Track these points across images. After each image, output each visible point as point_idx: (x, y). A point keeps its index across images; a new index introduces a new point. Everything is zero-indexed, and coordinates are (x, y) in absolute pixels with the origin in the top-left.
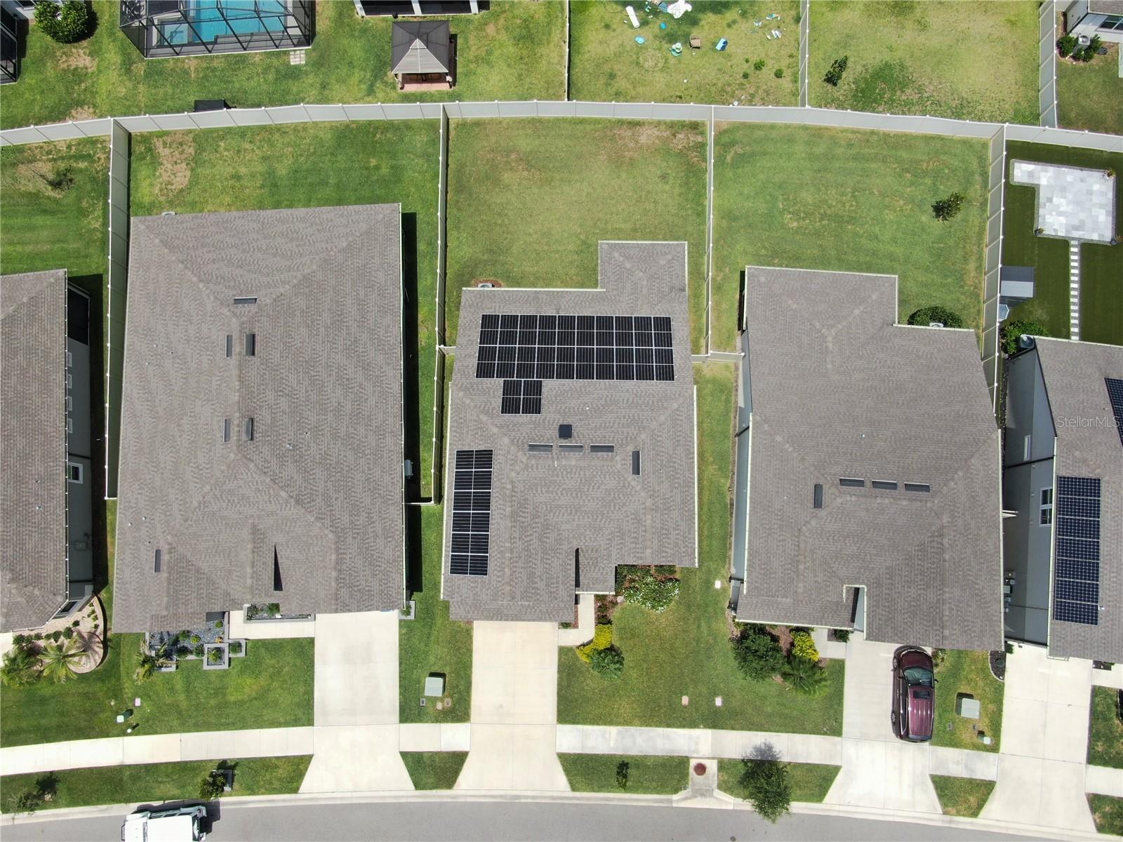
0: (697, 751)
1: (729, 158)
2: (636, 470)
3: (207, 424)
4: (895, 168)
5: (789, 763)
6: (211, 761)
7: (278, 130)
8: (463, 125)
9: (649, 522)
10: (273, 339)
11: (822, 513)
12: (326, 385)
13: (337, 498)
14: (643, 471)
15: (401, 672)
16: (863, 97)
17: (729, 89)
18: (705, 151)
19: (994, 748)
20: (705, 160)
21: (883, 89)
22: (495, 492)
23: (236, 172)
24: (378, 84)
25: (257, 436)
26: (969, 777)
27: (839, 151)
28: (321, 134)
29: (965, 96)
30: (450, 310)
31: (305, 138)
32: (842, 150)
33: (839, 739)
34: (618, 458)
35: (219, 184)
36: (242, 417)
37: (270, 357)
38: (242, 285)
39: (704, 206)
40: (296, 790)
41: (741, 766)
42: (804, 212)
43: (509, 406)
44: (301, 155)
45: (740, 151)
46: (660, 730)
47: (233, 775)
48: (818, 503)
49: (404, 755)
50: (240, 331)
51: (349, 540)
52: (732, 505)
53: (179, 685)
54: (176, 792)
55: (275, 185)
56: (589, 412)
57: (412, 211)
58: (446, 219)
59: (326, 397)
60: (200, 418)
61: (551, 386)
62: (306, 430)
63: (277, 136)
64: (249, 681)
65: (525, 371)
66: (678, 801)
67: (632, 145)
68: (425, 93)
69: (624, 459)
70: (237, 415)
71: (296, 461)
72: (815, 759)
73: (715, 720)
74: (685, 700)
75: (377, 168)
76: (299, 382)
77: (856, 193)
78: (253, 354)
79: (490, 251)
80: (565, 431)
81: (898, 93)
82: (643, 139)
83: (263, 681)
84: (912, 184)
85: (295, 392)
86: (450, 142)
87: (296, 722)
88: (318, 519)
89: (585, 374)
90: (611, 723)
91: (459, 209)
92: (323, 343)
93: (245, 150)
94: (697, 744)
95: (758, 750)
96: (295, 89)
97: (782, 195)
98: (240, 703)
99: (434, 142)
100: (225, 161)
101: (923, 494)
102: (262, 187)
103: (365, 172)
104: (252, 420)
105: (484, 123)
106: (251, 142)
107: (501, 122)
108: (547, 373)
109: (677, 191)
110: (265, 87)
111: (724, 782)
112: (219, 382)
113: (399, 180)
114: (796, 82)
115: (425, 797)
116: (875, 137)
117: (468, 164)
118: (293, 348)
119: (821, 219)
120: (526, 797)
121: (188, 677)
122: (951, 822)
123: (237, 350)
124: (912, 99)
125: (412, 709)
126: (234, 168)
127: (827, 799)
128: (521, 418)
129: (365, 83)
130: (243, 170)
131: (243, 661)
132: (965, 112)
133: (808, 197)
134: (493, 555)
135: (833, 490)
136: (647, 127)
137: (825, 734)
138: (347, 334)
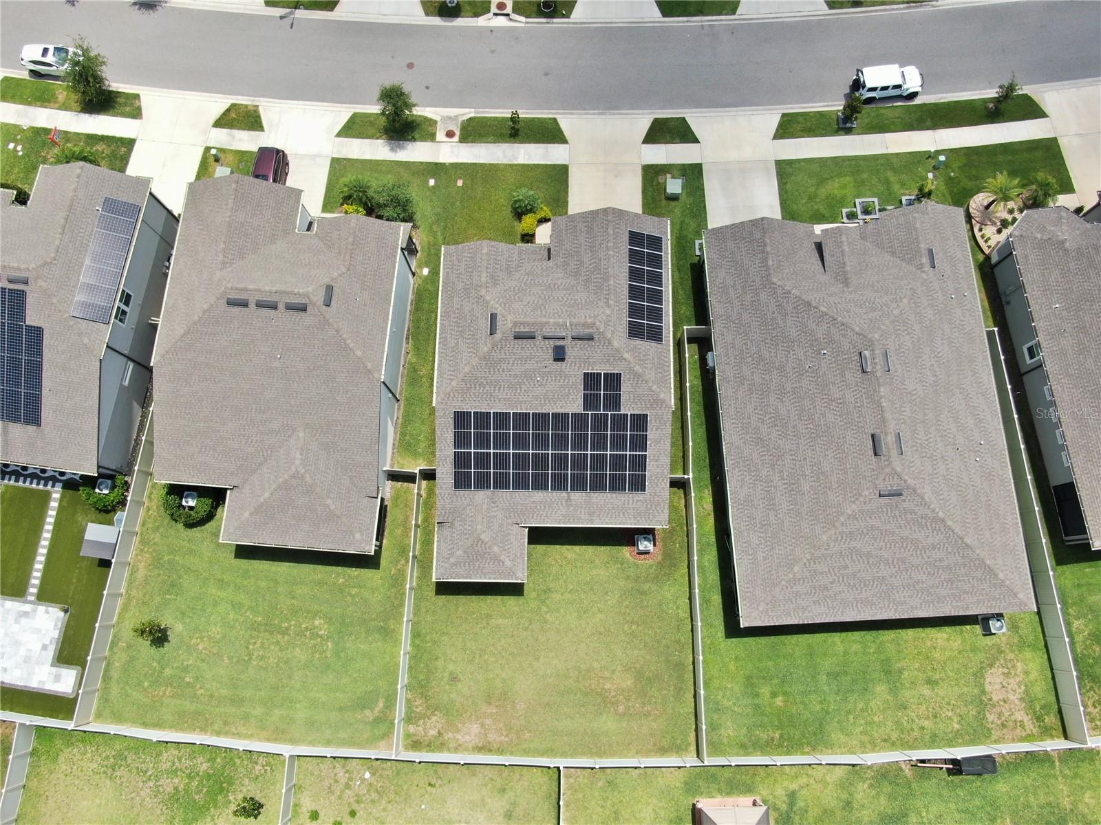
0: (452, 146)
1: (381, 704)
2: (493, 317)
3: (908, 371)
4: (201, 688)
5: (377, 138)
6: (859, 134)
7: (893, 744)
8: (678, 749)
9: (484, 275)
10: (855, 455)
11: (327, 281)
12: (797, 417)
13: (773, 313)
14: (487, 319)
15: (704, 201)
16: (222, 783)
17: (374, 796)
18: (406, 714)
19: (208, 149)
20: (408, 700)
21: (198, 792)
22: (625, 300)
23: (933, 689)
24: (784, 807)
25: (856, 358)
26: (233, 131)
27: (258, 711)
28: (843, 738)
29: (108, 781)
30: (682, 528)
31: (861, 733)
32: (255, 712)
33: (334, 156)
34: (510, 325)
35: (951, 674)
36: (873, 373)
37: (856, 436)
38: (897, 514)
39: (413, 644)
40: (784, 115)
41: (417, 136)
42: (305, 636)
43: (614, 380)
44: (862, 710)
45: (367, 712)
46: (482, 161)
47: (838, 124)
48: (330, 290)
49: (696, 141)
50: (890, 457)
51: (757, 279)
52: (407, 338)
53: (896, 187)
54: (883, 111)
55: (888, 672)
56: (537, 375)
57: (730, 640)
58: (692, 631)
59: (795, 404)
60: (916, 379)
61: (573, 405)
62: (810, 370)
63: (894, 736)
64: (836, 192)
65: (600, 422)
66: (470, 113)
67: (488, 722)
68: (728, 794)
69: (504, 325)
70: (879, 374)
71: (816, 340)
72: (356, 142)
73: (436, 169)
74: (460, 183)
75: (774, 695)
76: (824, 416)
77: (246, 658)
78: (873, 436)
79: (643, 593)
80: (559, 355)
81: (181, 787)
82: (475, 728)
83: (823, 192)
84: (185, 669)
85: (826, 405)
86: (694, 727)
87: (790, 162)
88: (789, 292)
89: (541, 419)
90: (524, 165)
91: (678, 642)
92: (805, 459)
93: (927, 718)
94: (452, 152)
95: (402, 148)
96: (883, 800)
97: (326, 657)
98: (840, 175)
99: (713, 727)
100: (948, 704)
101: (233, 296)
102: (900, 671)
103: (786, 688)
104: (864, 372)
105: (656, 752)
106: (923, 728)
107: (637, 753)
108: (579, 420)
109: (440, 663)
110: (919, 804)
111: (431, 125)
112: (903, 409)
113: (748, 678)
114: (296, 805)
115: (677, 113)
116: (216, 727)
117: (672, 699)
118: (835, 448)
119: (288, 629)
120: (593, 114)
121: (890, 194)
122: (253, 101)
123: (889, 437)
124: (167, 778)
125: (693, 174)
126: (937, 695)
127: (350, 115)
128: (602, 369)
129: (801, 809)
130: (926, 691)
131: (843, 206)
132: (112, 760)
133: (299, 654)
134: (625, 247)
135: (314, 299)
136: (471, 745)
137: (345, 159)
138: (782, 471)
